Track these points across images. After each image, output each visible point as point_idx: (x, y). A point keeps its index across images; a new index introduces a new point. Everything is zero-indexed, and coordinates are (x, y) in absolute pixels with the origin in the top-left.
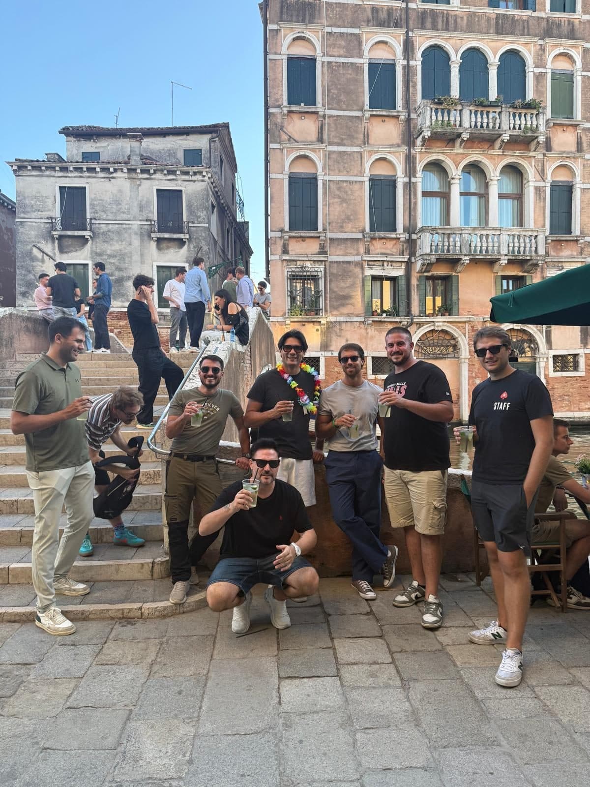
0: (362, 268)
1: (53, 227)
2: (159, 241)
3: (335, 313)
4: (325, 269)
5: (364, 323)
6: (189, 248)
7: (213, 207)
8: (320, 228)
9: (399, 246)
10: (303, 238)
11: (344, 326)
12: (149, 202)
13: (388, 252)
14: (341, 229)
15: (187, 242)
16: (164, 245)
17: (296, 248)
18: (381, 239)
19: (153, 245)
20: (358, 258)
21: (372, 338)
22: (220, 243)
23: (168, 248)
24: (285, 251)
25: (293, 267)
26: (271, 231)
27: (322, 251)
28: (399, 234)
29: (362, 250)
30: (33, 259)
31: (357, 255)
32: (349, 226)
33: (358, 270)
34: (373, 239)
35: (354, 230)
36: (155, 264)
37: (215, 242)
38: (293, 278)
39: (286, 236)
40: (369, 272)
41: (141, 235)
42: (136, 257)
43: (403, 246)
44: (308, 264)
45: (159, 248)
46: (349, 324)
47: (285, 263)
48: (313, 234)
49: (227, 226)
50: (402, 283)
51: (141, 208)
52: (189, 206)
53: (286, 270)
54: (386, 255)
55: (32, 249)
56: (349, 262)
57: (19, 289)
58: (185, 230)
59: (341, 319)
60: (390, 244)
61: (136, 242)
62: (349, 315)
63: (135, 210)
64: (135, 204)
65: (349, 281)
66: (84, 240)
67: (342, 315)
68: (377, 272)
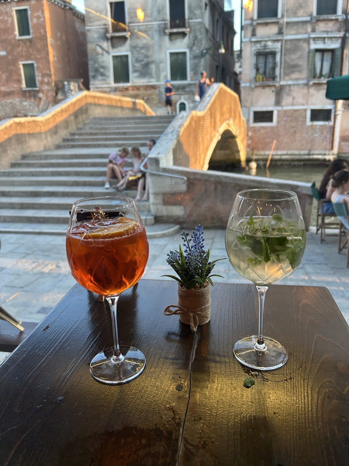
0: (309, 44)
1: (107, 31)
2: (171, 35)
3: (287, 78)
4: (282, 46)
5: (307, 85)
6: (189, 37)
7: (206, 5)
8: (280, 15)
9: (338, 25)
10: (266, 24)
11: (292, 88)
12: (164, 7)
13: (329, 30)
14: (295, 14)
15: (188, 34)
16: (173, 37)
17: (262, 32)
18: (324, 20)
19: (167, 38)
20: (306, 36)
21: (313, 95)
22: (211, 31)
23: (176, 39)
24: (254, 34)
25: (258, 46)
26: (245, 20)
27: (280, 32)
28: (338, 16)
29: (309, 29)
30: (97, 54)
31: (306, 33)
32: (301, 12)
33: (305, 45)
34: (318, 21)
35: (304, 15)
36: (168, 52)
37: (207, 31)
38: (259, 54)
39: (255, 23)
40: (314, 46)
41: (160, 31)
42: (156, 48)
43: (341, 25)
44: (270, 44)
45: (171, 39)
46: (296, 86)
47: (253, 44)
48: (273, 20)
49: (217, 16)
50: (338, 53)
51: (159, 12)
52: (190, 7)
53: (254, 48)
54: (327, 32)
55: (96, 47)
56: (299, 40)
57: (91, 74)
58: (187, 25)
59: (290, 82)
60: (331, 24)
61: (156, 37)
62: (297, 79)
63: (155, 14)
64: (155, 9)
65: (298, 54)
66: (125, 38)
67: (291, 79)
68: (320, 46)
